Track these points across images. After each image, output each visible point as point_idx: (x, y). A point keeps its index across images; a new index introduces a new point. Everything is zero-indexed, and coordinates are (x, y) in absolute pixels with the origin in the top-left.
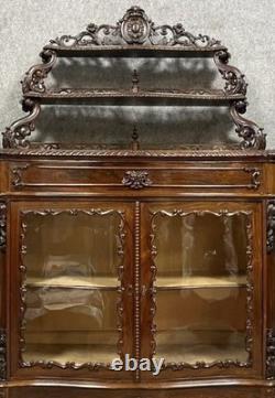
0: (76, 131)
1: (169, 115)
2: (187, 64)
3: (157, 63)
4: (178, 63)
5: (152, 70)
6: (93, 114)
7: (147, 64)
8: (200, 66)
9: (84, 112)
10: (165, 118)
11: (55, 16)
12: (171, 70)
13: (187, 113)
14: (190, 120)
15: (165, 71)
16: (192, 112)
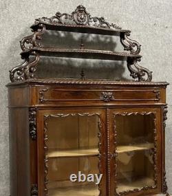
0: (48, 71)
1: (94, 64)
2: (102, 38)
3: (88, 37)
4: (98, 38)
5: (86, 40)
6: (56, 62)
7: (83, 36)
8: (108, 40)
9: (51, 60)
10: (92, 66)
11: (34, 6)
12: (95, 41)
13: (103, 64)
14: (104, 67)
15: (92, 41)
16: (106, 63)
